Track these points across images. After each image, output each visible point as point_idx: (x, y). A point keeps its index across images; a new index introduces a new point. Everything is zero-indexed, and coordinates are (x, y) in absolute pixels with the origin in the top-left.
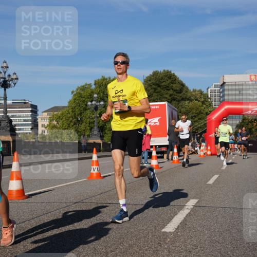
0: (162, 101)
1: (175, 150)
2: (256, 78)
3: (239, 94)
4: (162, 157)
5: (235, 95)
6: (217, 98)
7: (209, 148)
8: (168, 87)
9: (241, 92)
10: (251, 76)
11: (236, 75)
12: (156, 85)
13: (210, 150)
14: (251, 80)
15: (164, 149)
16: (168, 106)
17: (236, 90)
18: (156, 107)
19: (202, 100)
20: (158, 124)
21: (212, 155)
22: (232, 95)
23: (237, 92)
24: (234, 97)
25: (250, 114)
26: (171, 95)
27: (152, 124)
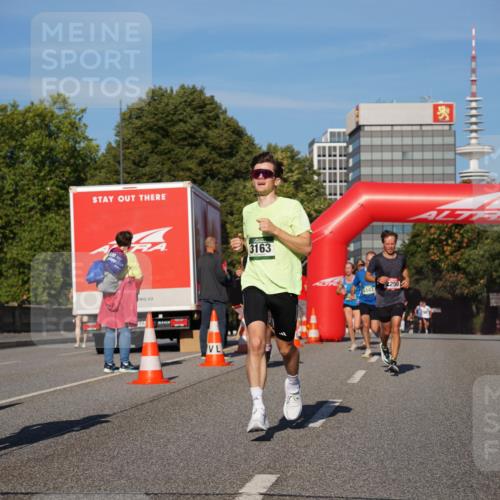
0: (175, 179)
1: (214, 327)
2: (451, 114)
3: (403, 162)
4: (175, 348)
5: (392, 163)
6: (338, 171)
7: (313, 320)
8: (192, 137)
9: (409, 156)
10: (436, 108)
11: (395, 105)
12: (157, 131)
13: (317, 326)
14: (436, 117)
15: (180, 324)
16: (194, 193)
17: (392, 148)
18: (158, 197)
19: (295, 178)
20: (162, 247)
21: (321, 340)
22: (382, 163)
23: (398, 156)
24: (387, 170)
25: (434, 221)
26: (202, 163)
27: (145, 249)
